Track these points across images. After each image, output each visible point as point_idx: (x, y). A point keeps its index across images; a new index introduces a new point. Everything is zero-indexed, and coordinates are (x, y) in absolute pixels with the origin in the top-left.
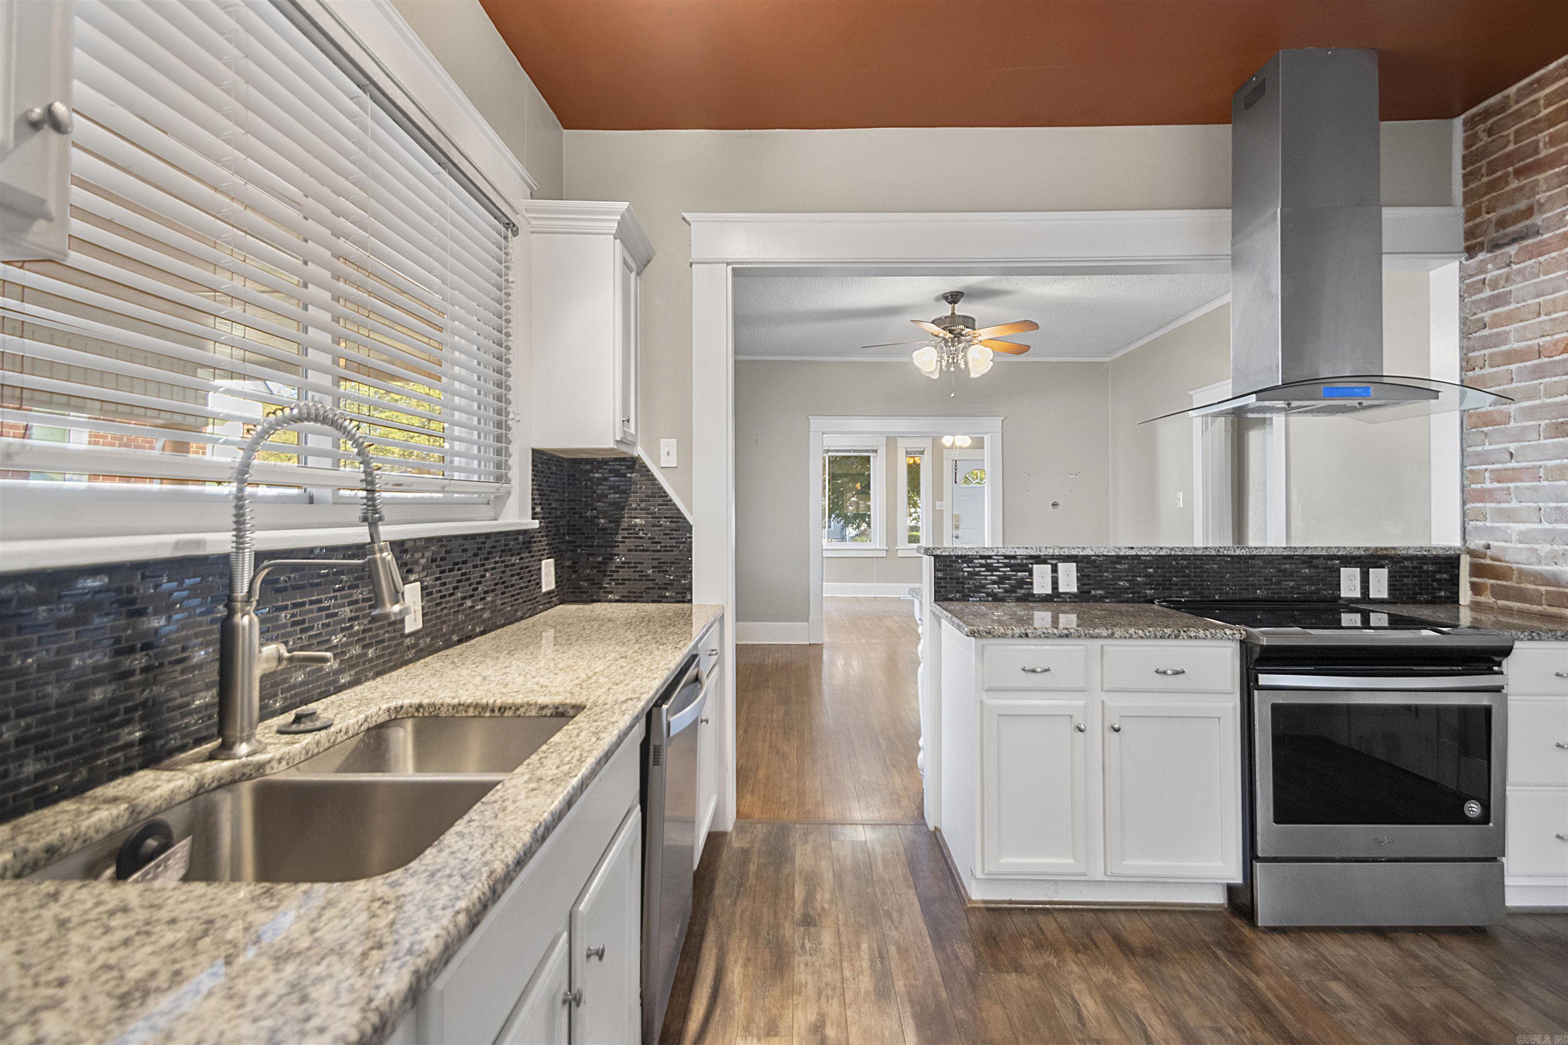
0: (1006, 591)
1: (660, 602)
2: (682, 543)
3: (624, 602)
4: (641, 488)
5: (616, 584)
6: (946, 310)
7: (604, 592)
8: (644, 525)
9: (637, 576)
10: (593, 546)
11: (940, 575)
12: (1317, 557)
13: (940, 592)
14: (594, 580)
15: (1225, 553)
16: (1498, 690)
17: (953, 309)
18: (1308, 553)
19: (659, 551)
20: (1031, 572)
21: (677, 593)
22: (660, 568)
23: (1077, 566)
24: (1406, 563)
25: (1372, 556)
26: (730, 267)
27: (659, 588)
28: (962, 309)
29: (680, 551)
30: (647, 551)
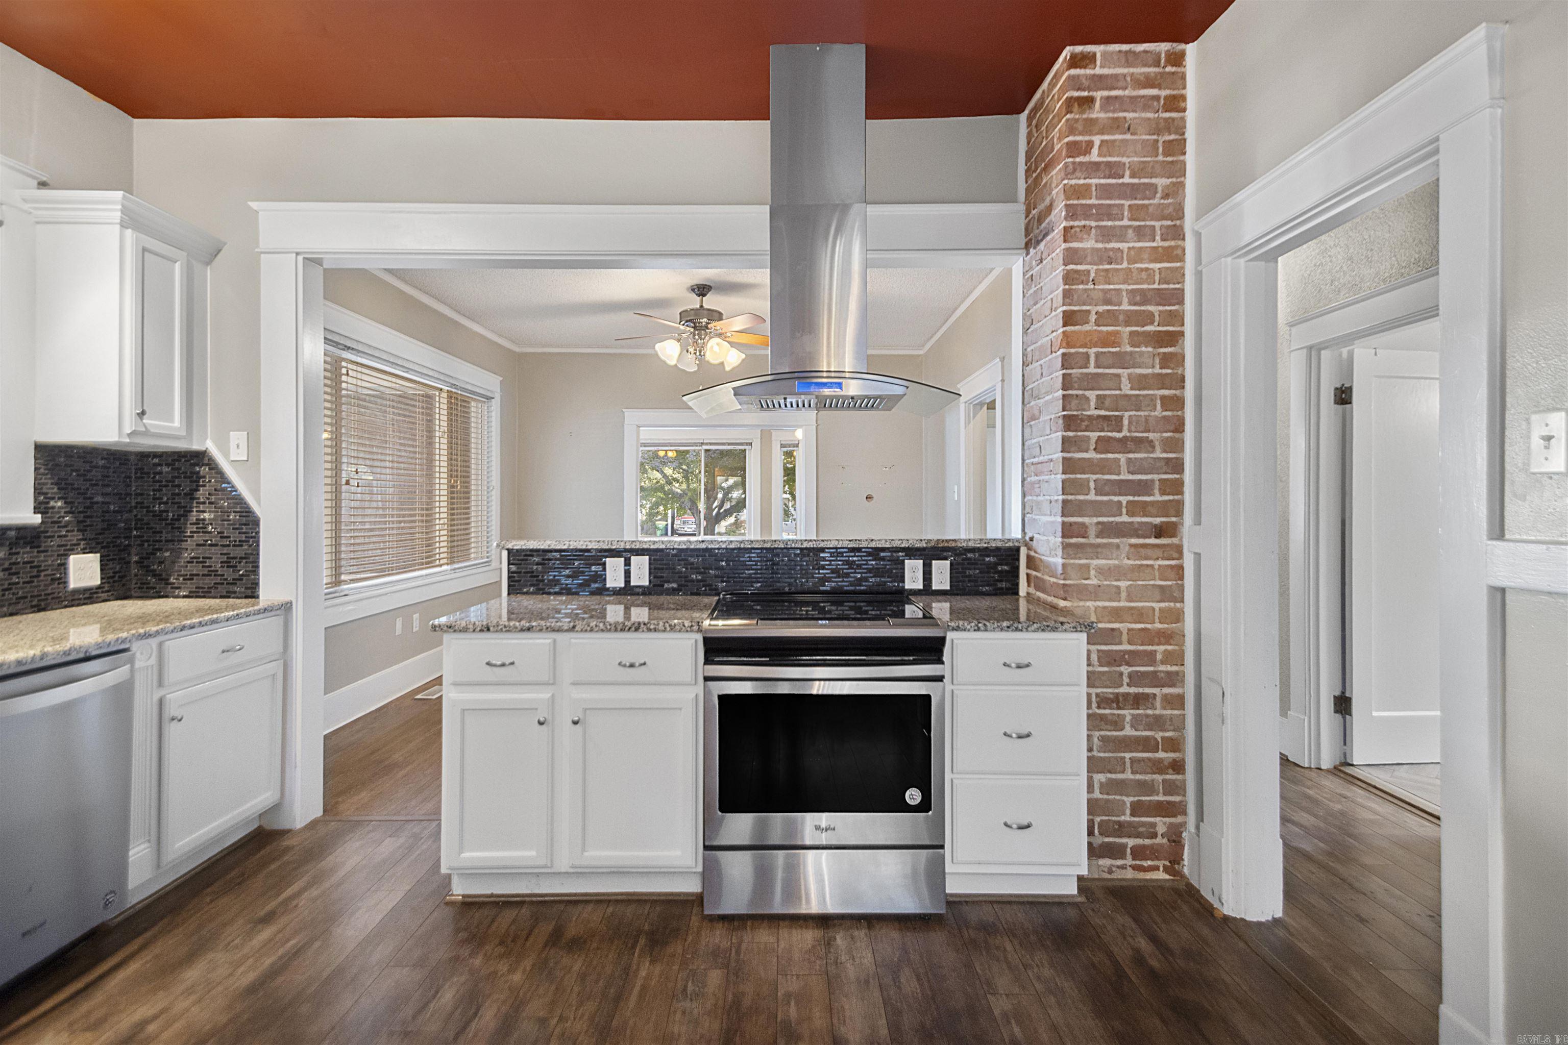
0: (580, 585)
1: (229, 597)
2: (252, 537)
3: (192, 597)
4: (210, 481)
5: (184, 579)
6: (694, 302)
7: (172, 588)
8: (213, 519)
9: (206, 571)
10: (161, 541)
11: (513, 568)
12: (883, 549)
13: (514, 586)
14: (161, 575)
15: (793, 545)
16: (940, 679)
17: (702, 301)
18: (873, 545)
19: (229, 546)
20: (604, 564)
21: (246, 588)
22: (229, 563)
23: (650, 559)
24: (969, 555)
25: (934, 548)
26: (300, 258)
27: (228, 584)
28: (711, 302)
29: (250, 546)
30: (216, 545)
